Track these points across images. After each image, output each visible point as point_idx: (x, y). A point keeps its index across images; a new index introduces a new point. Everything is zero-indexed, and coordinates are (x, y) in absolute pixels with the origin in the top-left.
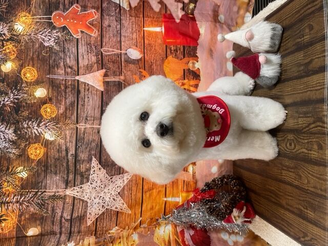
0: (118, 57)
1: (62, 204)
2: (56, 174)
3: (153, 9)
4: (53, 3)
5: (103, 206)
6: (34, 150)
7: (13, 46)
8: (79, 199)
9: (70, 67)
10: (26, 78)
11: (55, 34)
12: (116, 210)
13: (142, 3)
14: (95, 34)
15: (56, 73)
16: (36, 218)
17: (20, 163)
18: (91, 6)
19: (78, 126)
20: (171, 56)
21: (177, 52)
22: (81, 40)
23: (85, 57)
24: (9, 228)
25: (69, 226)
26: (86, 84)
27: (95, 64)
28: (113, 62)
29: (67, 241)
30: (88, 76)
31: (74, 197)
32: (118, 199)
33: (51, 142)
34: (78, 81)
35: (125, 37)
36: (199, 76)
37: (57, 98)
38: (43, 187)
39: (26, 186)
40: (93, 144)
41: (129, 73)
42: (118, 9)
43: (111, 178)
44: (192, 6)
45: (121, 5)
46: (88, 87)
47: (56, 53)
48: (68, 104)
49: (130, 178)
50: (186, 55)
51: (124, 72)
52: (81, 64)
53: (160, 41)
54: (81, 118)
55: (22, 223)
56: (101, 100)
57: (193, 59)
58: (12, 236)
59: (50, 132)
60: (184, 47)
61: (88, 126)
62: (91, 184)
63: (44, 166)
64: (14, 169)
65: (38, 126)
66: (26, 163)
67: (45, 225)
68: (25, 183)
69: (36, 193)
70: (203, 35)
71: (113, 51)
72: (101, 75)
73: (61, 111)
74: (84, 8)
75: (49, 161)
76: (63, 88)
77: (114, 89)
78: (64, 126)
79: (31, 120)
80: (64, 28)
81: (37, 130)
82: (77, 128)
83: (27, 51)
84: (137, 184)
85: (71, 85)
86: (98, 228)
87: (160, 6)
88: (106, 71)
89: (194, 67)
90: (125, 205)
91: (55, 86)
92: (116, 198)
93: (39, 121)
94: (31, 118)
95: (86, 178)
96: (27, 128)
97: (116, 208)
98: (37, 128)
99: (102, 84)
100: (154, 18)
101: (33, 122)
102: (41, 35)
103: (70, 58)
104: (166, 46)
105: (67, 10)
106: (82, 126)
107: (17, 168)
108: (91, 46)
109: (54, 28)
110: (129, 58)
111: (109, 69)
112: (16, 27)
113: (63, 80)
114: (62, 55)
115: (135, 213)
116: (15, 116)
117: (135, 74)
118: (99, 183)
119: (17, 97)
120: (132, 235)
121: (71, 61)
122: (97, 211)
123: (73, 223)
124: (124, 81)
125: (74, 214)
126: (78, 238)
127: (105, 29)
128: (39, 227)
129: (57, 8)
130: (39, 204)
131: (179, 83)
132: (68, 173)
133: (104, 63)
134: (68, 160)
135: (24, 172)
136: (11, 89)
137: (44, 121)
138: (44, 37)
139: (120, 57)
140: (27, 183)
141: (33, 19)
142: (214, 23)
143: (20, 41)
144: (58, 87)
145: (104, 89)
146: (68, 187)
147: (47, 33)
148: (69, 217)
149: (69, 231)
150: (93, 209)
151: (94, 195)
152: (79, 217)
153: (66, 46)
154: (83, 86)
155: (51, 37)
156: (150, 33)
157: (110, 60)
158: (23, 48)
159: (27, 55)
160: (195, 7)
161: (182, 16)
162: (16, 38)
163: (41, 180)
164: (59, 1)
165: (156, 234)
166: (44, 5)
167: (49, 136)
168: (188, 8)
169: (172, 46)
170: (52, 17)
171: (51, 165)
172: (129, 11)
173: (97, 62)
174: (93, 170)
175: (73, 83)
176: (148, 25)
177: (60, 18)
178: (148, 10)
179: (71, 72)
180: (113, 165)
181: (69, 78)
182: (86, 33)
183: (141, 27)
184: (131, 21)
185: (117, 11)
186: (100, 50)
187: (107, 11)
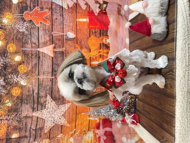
1: (31, 121)
2: (27, 104)
3: (81, 8)
4: (24, 6)
5: (54, 122)
6: (15, 91)
7: (2, 32)
8: (40, 118)
9: (34, 43)
10: (10, 50)
11: (26, 24)
12: (61, 124)
13: (75, 5)
14: (48, 24)
15: (26, 47)
16: (17, 128)
17: (7, 98)
18: (46, 7)
19: (39, 77)
20: (93, 36)
21: (96, 33)
22: (41, 28)
23: (42, 37)
24: (2, 134)
25: (35, 133)
26: (44, 53)
27: (48, 41)
28: (59, 40)
29: (33, 141)
30: (44, 48)
31: (37, 117)
32: (62, 118)
33: (24, 86)
34: (39, 51)
35: (65, 25)
36: (109, 47)
37: (27, 61)
38: (20, 112)
39: (11, 111)
40: (48, 87)
41: (68, 46)
42: (61, 9)
43: (58, 107)
44: (105, 6)
45: (63, 6)
46: (44, 55)
47: (26, 36)
48: (33, 64)
49: (69, 106)
50: (101, 35)
51: (65, 46)
52: (40, 41)
53: (86, 27)
54: (41, 73)
55: (9, 131)
56: (52, 62)
57: (106, 37)
58: (4, 138)
59: (23, 81)
60: (100, 30)
61: (45, 77)
62: (47, 110)
63: (20, 100)
64: (4, 101)
65: (17, 77)
66: (11, 98)
67: (21, 132)
68: (10, 109)
69: (17, 114)
70: (112, 22)
71: (59, 34)
72: (52, 48)
73: (30, 69)
74: (42, 8)
75: (23, 97)
76: (30, 55)
77: (59, 56)
78: (31, 77)
79: (13, 74)
80: (31, 21)
81: (16, 79)
82: (39, 78)
83: (10, 35)
84: (73, 110)
85: (35, 53)
86: (51, 134)
87: (86, 6)
88: (55, 45)
89: (106, 42)
90: (66, 122)
91: (26, 54)
92: (61, 118)
93: (17, 74)
94: (13, 73)
95: (44, 106)
96: (11, 78)
97: (61, 123)
98: (16, 78)
99: (52, 52)
100: (82, 13)
101: (14, 75)
102: (18, 25)
103: (34, 38)
104: (90, 30)
105: (32, 11)
106: (41, 77)
107: (5, 101)
108: (46, 31)
109: (25, 21)
110: (68, 37)
111: (57, 44)
112: (3, 21)
113: (30, 51)
114: (29, 36)
115: (72, 126)
116: (4, 71)
117: (72, 47)
118: (51, 109)
119: (5, 61)
120: (70, 139)
121: (34, 40)
122: (50, 125)
123: (37, 132)
124: (65, 51)
125: (37, 127)
126: (40, 140)
127: (54, 21)
128: (18, 134)
129: (26, 10)
130: (18, 121)
131: (97, 52)
132: (34, 103)
133: (54, 41)
134: (34, 96)
135: (9, 103)
136: (2, 56)
137: (20, 74)
138: (19, 27)
139: (63, 37)
140: (11, 109)
141: (13, 16)
142: (118, 15)
143: (6, 29)
144: (28, 55)
145: (54, 56)
146: (34, 112)
147: (21, 24)
148: (35, 128)
149: (35, 136)
150: (48, 124)
151: (49, 116)
152: (40, 128)
153: (32, 31)
154: (42, 54)
155: (23, 26)
156: (80, 22)
157: (57, 39)
158: (8, 33)
159: (10, 37)
160: (107, 6)
161: (99, 11)
162: (3, 27)
163: (19, 107)
164: (28, 5)
165: (84, 139)
166: (19, 8)
167: (23, 83)
168: (102, 7)
169: (93, 30)
170: (24, 15)
171: (24, 99)
172: (67, 10)
173: (50, 40)
174: (48, 102)
175: (36, 52)
176: (79, 18)
177: (28, 15)
178: (79, 9)
179: (35, 46)
180: (59, 99)
181: (33, 50)
182: (43, 23)
183: (75, 19)
184: (69, 16)
185: (61, 10)
186: (51, 33)
187: (55, 10)
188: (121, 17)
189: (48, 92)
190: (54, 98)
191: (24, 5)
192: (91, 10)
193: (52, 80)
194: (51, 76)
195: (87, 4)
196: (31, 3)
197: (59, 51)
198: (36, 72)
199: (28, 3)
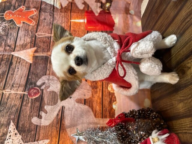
0: (48, 39)
3: (78, 8)
4: (7, 6)
9: (9, 46)
11: (4, 24)
13: (70, 4)
14: (33, 24)
18: (33, 7)
19: (4, 91)
22: (22, 28)
23: (22, 39)
26: (19, 58)
27: (29, 43)
28: (44, 42)
30: (22, 52)
34: (13, 55)
40: (14, 109)
42: (52, 8)
44: (108, 5)
45: (55, 6)
46: (19, 60)
47: (1, 37)
52: (18, 43)
53: (83, 28)
54: (8, 86)
56: (28, 71)
61: (13, 92)
70: (117, 24)
71: (45, 35)
72: (32, 52)
74: (28, 8)
77: (41, 62)
80: (11, 21)
82: (3, 93)
85: (6, 58)
87: (84, 6)
88: (37, 49)
99: (31, 58)
100: (78, 13)
103: (10, 39)
104: (88, 31)
105: (15, 10)
106: (7, 92)
108: (28, 32)
109: (5, 21)
111: (40, 47)
113: (1, 55)
114: (5, 38)
121: (10, 42)
127: (41, 21)
129: (9, 9)
133: (36, 43)
139: (50, 38)
142: (125, 15)
145: (33, 62)
153: (10, 32)
154: (16, 59)
156: (75, 23)
157: (41, 41)
161: (101, 11)
164: (12, 5)
166: (1, 8)
168: (105, 7)
170: (4, 14)
172: (60, 9)
173: (31, 42)
174: (9, 135)
175: (8, 57)
176: (74, 18)
177: (10, 14)
178: (75, 8)
179: (9, 49)
180: (29, 131)
181: (6, 53)
182: (27, 24)
183: (69, 20)
184: (61, 16)
185: (51, 10)
186: (35, 34)
187: (44, 10)
188: (130, 16)
189: (12, 117)
190: (20, 129)
191: (8, 4)
192: (90, 10)
193: (22, 97)
194: (23, 91)
195: (85, 3)
196: (17, 2)
197: (42, 56)
198: (1, 84)
199: (13, 2)
